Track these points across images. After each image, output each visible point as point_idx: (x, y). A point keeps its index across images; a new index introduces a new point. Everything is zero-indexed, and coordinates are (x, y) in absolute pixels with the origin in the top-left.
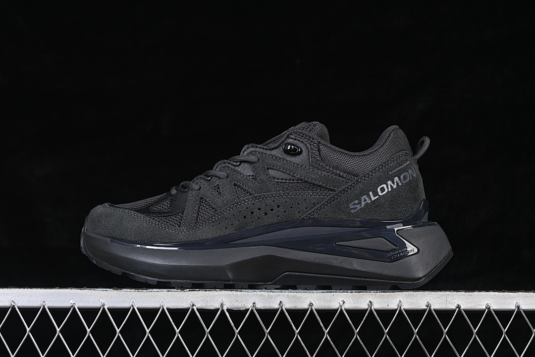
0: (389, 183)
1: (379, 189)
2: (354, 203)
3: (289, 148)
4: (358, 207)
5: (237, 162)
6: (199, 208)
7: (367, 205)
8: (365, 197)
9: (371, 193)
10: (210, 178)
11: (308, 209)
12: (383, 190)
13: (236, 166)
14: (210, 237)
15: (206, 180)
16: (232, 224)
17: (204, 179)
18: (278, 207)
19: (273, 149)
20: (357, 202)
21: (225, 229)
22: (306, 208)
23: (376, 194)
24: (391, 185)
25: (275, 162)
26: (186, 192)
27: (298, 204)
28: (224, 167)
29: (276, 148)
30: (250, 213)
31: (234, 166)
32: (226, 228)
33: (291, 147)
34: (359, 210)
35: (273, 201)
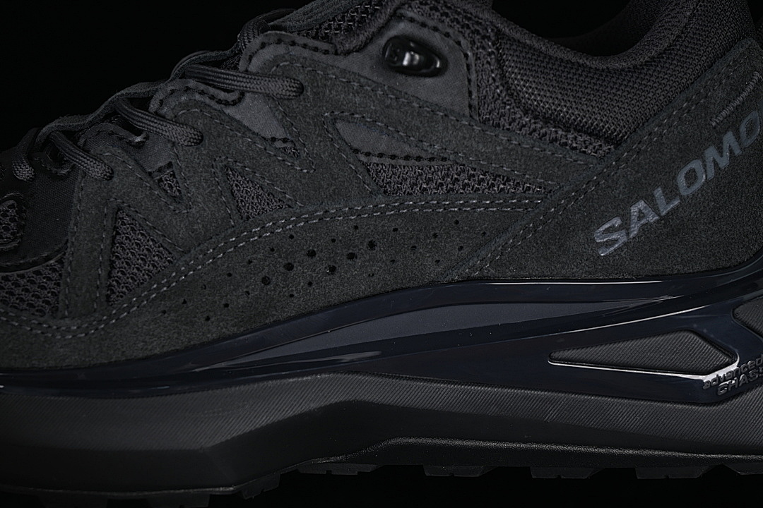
0: (711, 153)
1: (681, 180)
2: (607, 226)
3: (405, 63)
4: (621, 237)
5: (228, 91)
6: (113, 243)
7: (645, 229)
8: (641, 204)
9: (658, 193)
10: (138, 139)
11: (466, 250)
12: (691, 177)
13: (227, 104)
14: (157, 351)
15: (130, 143)
16: (226, 305)
17: (121, 139)
18: (372, 245)
19: (348, 53)
20: (617, 222)
21: (203, 320)
22: (461, 248)
23: (671, 192)
24: (714, 161)
25: (357, 100)
26: (63, 178)
27: (435, 236)
28: (186, 106)
29: (359, 49)
30: (282, 269)
31: (220, 102)
32: (208, 319)
33: (412, 58)
34: (620, 248)
35: (356, 227)
